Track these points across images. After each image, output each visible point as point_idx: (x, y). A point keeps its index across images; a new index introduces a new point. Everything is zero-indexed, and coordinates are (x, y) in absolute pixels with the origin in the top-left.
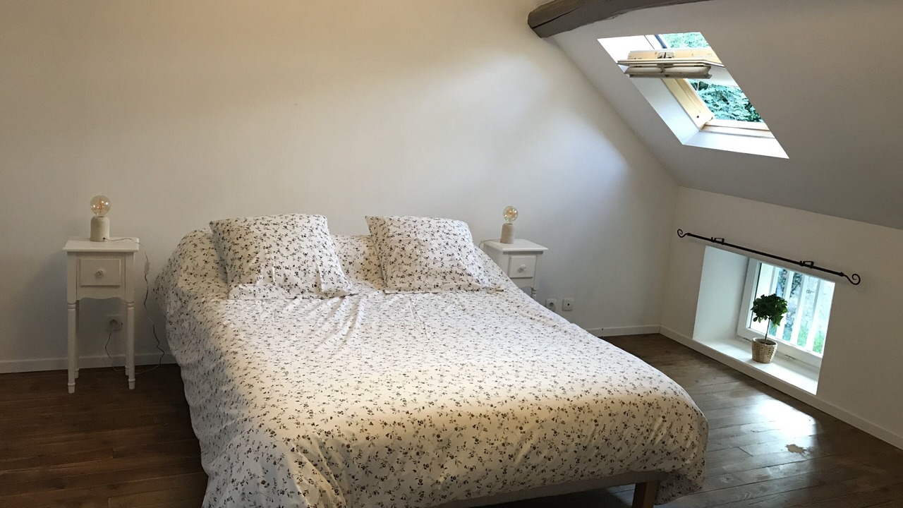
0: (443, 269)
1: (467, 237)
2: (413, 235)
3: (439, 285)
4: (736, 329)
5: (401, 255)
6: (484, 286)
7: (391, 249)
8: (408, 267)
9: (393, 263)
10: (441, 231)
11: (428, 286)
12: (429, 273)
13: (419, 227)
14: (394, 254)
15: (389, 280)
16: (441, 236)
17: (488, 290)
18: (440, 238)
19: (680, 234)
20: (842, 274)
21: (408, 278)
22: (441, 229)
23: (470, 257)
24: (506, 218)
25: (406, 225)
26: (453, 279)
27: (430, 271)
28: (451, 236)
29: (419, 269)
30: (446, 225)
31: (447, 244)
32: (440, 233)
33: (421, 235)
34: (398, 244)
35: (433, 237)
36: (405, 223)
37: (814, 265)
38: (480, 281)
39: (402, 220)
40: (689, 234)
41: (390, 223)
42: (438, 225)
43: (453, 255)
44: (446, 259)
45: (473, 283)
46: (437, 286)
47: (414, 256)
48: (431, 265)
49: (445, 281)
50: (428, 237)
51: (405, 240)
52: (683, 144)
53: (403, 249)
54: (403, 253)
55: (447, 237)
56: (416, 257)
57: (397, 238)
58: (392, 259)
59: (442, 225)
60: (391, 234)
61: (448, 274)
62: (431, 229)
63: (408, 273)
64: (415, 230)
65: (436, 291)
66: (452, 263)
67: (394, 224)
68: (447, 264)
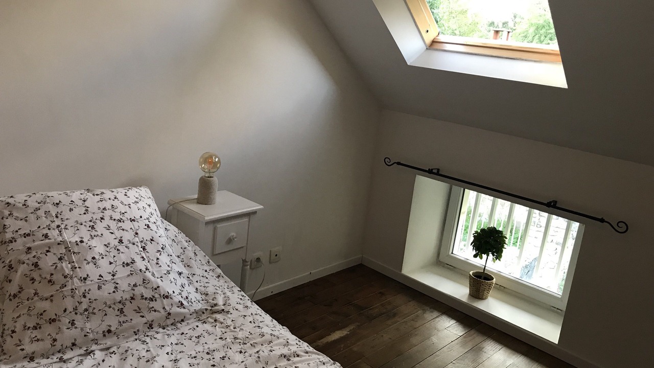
0: (118, 296)
1: (152, 220)
2: (54, 234)
3: (113, 329)
4: (438, 254)
5: (33, 279)
6: (192, 310)
7: (11, 267)
8: (46, 305)
9: (15, 296)
10: (107, 218)
11: (91, 336)
12: (91, 310)
13: (66, 214)
14: (17, 278)
15: (8, 339)
16: (108, 228)
17: (199, 315)
18: (106, 233)
19: (388, 163)
20: (602, 220)
21: (49, 329)
22: (108, 213)
23: (164, 259)
24: (203, 169)
25: (41, 213)
26: (138, 311)
27: (93, 305)
28: (127, 225)
29: (69, 303)
30: (116, 203)
31: (121, 241)
32: (107, 221)
33: (71, 231)
34: (24, 257)
35: (94, 233)
36: (38, 209)
37: (557, 205)
38: (185, 303)
39: (32, 203)
40: (399, 163)
41: (7, 213)
42: (102, 205)
43: (133, 262)
44: (122, 272)
45: (175, 310)
46: (109, 331)
47: (58, 277)
48: (95, 293)
49: (122, 319)
50: (84, 233)
51: (39, 247)
52: (408, 64)
53: (36, 265)
54: (35, 275)
55: (119, 228)
56: (63, 281)
57: (20, 244)
58: (13, 288)
59: (107, 205)
60: (9, 236)
61: (128, 303)
62: (88, 217)
63: (46, 317)
64: (58, 222)
65: (108, 342)
66: (133, 280)
67: (15, 214)
68: (124, 285)
